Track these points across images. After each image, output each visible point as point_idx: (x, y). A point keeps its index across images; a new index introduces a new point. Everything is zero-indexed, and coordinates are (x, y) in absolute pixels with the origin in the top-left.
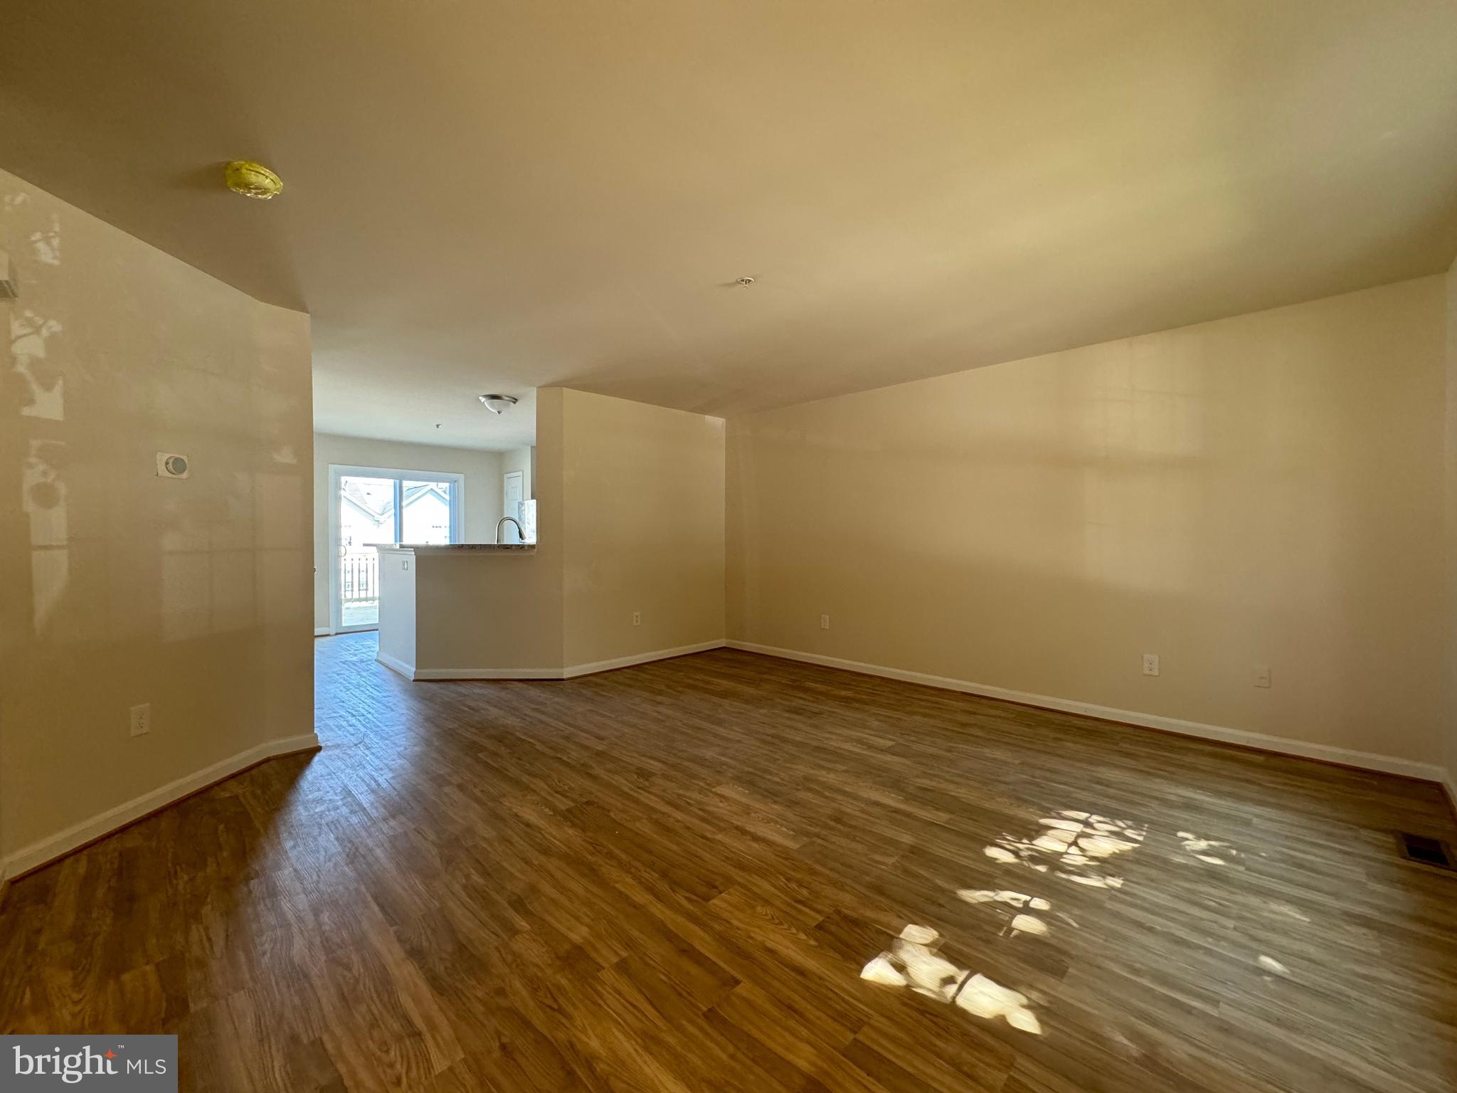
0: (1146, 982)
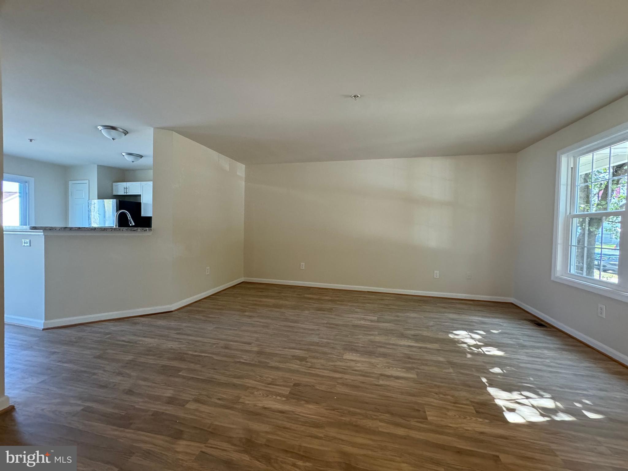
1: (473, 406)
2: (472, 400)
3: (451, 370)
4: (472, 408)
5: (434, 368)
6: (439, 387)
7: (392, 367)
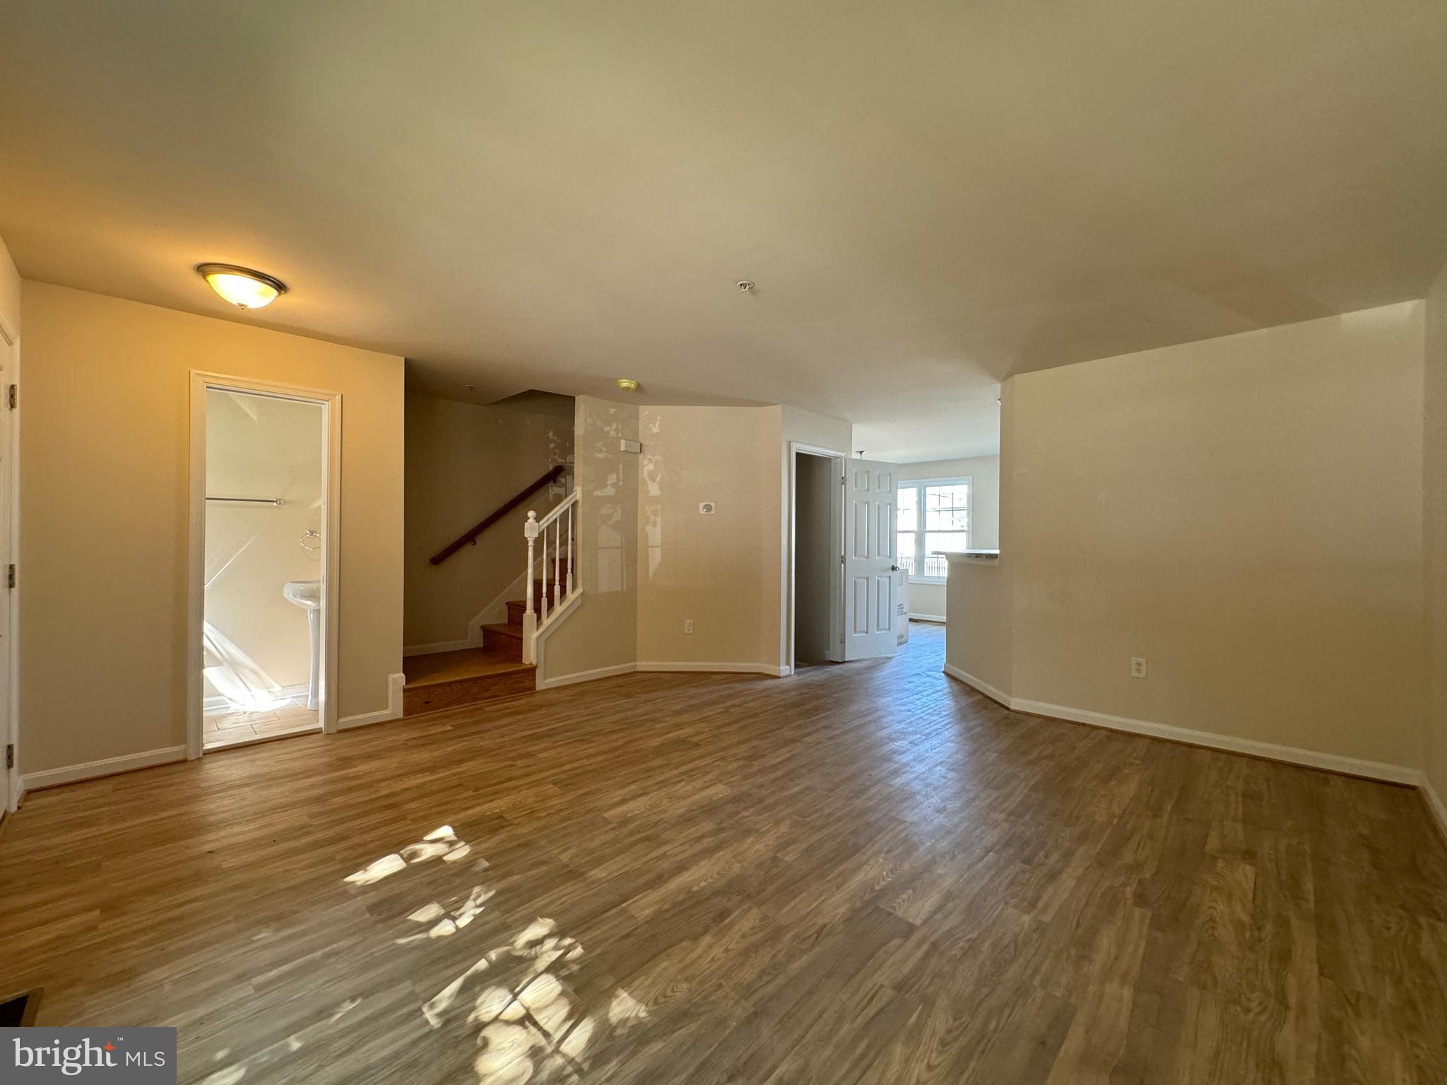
0: (318, 954)
1: (508, 821)
2: (511, 827)
3: (564, 858)
4: (508, 818)
5: (593, 844)
6: (563, 820)
7: (648, 810)
